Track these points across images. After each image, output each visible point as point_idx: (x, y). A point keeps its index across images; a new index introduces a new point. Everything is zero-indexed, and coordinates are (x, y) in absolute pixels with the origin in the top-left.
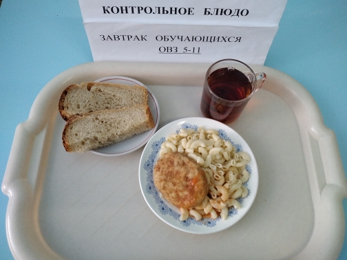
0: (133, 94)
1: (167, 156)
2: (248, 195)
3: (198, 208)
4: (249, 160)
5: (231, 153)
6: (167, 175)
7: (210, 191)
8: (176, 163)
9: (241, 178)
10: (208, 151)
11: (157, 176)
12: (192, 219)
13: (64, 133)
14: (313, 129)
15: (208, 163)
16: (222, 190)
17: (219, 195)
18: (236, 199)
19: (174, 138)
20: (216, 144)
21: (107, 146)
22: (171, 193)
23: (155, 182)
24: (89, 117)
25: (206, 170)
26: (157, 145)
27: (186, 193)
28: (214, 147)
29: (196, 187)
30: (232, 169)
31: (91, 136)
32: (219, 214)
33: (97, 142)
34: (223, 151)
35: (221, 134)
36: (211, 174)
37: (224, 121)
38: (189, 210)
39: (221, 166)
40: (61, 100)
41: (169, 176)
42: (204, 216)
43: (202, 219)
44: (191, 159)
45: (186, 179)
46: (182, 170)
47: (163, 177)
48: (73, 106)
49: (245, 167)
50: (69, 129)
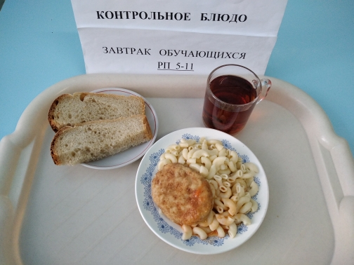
1: (166, 168)
2: (259, 209)
3: (202, 225)
4: (257, 172)
5: (237, 163)
6: (167, 188)
9: (250, 191)
10: (212, 162)
11: (155, 190)
12: (196, 238)
13: (53, 144)
15: (213, 174)
16: (229, 204)
18: (246, 214)
20: (220, 154)
22: (171, 207)
23: (153, 197)
24: (81, 127)
26: (155, 157)
27: (189, 206)
28: (218, 156)
29: (200, 200)
31: (82, 146)
32: (226, 231)
33: (89, 154)
34: (228, 161)
35: (225, 145)
36: (216, 186)
38: (192, 228)
39: (227, 177)
40: (51, 109)
41: (170, 188)
42: (210, 235)
43: (208, 238)
44: (193, 170)
45: (189, 191)
46: (184, 182)
47: (161, 191)
48: (64, 116)
49: (253, 179)
50: (58, 140)
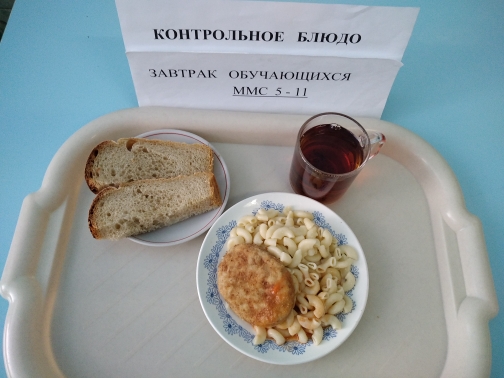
0: (193, 156)
1: (238, 250)
2: (353, 309)
3: (280, 327)
4: (356, 258)
5: (330, 247)
6: (236, 278)
7: (298, 302)
8: (250, 261)
10: (297, 244)
11: (222, 278)
12: (270, 343)
13: (91, 212)
14: (449, 215)
15: (297, 261)
16: (316, 303)
17: (311, 309)
19: (248, 223)
20: (309, 234)
21: (152, 231)
22: (242, 303)
23: (219, 287)
24: (128, 189)
25: (293, 272)
26: (224, 232)
27: (264, 305)
28: (305, 237)
29: (278, 297)
30: (331, 271)
32: (309, 336)
33: (138, 226)
34: (318, 245)
35: (316, 219)
37: (322, 200)
38: (267, 330)
39: (315, 267)
40: (88, 163)
41: (240, 279)
42: (287, 339)
43: (286, 343)
44: (273, 256)
45: (265, 284)
46: (259, 271)
47: (230, 281)
48: (106, 173)
49: (350, 269)
50: (98, 206)
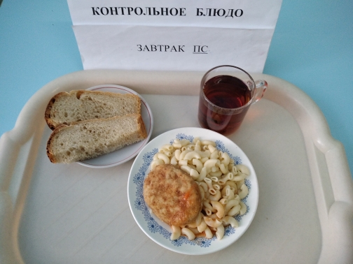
0: (125, 103)
1: (158, 169)
2: (247, 211)
3: (190, 226)
4: (249, 174)
5: (229, 165)
6: (157, 189)
7: (204, 207)
8: (167, 176)
9: (240, 193)
10: (203, 164)
11: (147, 190)
12: (184, 238)
13: (49, 143)
14: (319, 141)
15: (203, 176)
16: (218, 207)
17: (215, 212)
18: (234, 217)
19: (166, 150)
20: (212, 156)
21: (95, 158)
22: (161, 208)
23: (145, 197)
24: (77, 126)
25: (200, 184)
26: (149, 157)
27: (178, 209)
28: (209, 159)
29: (188, 202)
30: (229, 183)
31: (77, 146)
32: (214, 233)
33: (84, 153)
34: (219, 163)
35: (218, 146)
36: (206, 189)
37: (222, 132)
38: (181, 228)
39: (217, 180)
40: (48, 108)
41: (160, 190)
42: (197, 235)
43: (196, 238)
44: (184, 172)
45: (178, 193)
46: (174, 183)
47: (152, 192)
48: (60, 115)
49: (243, 181)
50: (54, 139)
